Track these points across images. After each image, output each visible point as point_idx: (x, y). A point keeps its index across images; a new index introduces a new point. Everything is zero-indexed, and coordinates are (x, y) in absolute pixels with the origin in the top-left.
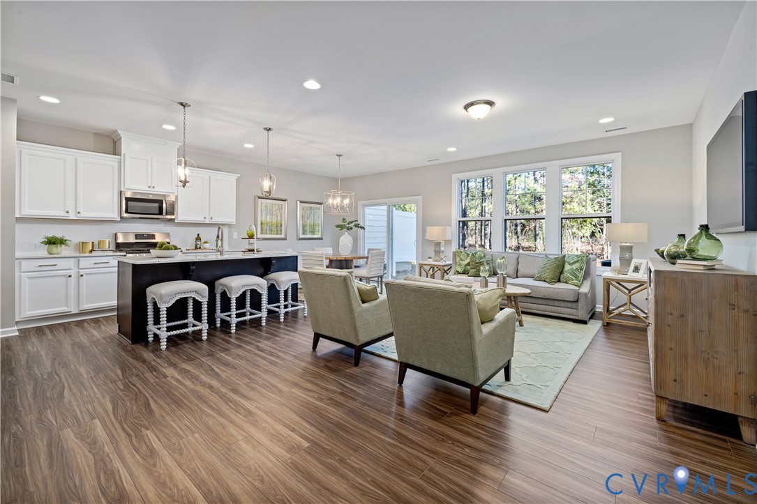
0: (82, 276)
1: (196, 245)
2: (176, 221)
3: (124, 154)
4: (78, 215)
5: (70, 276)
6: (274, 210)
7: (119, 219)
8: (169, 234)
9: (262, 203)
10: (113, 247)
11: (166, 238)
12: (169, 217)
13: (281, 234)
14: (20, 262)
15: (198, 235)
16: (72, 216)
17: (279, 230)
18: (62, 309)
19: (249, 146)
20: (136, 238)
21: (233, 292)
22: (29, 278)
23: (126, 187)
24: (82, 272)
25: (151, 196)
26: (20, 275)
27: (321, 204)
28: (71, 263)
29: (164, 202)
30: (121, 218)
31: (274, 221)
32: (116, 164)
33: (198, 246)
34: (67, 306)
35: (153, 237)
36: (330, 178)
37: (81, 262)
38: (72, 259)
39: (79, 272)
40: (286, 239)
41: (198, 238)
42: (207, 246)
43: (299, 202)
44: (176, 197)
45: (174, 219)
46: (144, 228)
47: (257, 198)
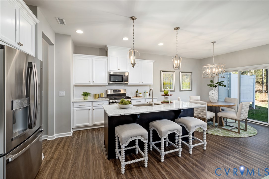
0: (94, 110)
1: (136, 95)
2: (129, 84)
3: (109, 56)
4: (94, 83)
5: (90, 110)
6: (169, 77)
7: (107, 84)
8: (126, 90)
9: (164, 74)
10: (106, 96)
11: (125, 92)
12: (126, 82)
13: (172, 88)
14: (74, 104)
15: (137, 90)
16: (91, 84)
17: (171, 87)
18: (87, 124)
19: (161, 44)
20: (114, 92)
21: (163, 135)
22: (76, 110)
23: (110, 70)
24: (94, 108)
25: (119, 73)
26: (74, 109)
27: (191, 73)
28: (90, 104)
29: (124, 75)
30: (108, 83)
31: (169, 82)
32: (106, 60)
33: (137, 95)
34: (89, 123)
35: (120, 91)
36: (195, 59)
37: (94, 104)
38: (91, 102)
39: (93, 108)
40: (174, 91)
41: (137, 92)
42: (141, 95)
43: (180, 72)
44: (129, 73)
45: (128, 83)
46: (116, 87)
47: (161, 71)
